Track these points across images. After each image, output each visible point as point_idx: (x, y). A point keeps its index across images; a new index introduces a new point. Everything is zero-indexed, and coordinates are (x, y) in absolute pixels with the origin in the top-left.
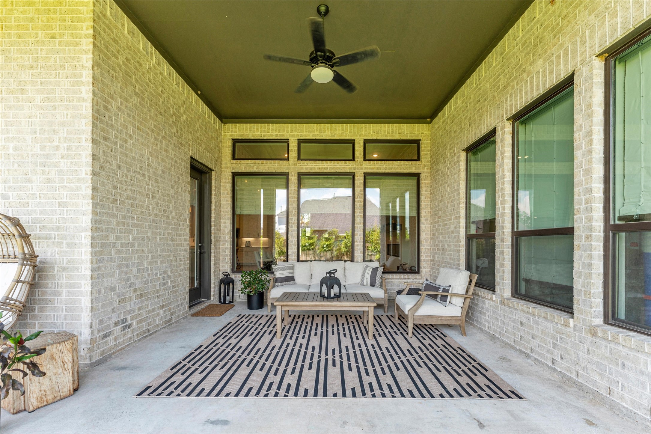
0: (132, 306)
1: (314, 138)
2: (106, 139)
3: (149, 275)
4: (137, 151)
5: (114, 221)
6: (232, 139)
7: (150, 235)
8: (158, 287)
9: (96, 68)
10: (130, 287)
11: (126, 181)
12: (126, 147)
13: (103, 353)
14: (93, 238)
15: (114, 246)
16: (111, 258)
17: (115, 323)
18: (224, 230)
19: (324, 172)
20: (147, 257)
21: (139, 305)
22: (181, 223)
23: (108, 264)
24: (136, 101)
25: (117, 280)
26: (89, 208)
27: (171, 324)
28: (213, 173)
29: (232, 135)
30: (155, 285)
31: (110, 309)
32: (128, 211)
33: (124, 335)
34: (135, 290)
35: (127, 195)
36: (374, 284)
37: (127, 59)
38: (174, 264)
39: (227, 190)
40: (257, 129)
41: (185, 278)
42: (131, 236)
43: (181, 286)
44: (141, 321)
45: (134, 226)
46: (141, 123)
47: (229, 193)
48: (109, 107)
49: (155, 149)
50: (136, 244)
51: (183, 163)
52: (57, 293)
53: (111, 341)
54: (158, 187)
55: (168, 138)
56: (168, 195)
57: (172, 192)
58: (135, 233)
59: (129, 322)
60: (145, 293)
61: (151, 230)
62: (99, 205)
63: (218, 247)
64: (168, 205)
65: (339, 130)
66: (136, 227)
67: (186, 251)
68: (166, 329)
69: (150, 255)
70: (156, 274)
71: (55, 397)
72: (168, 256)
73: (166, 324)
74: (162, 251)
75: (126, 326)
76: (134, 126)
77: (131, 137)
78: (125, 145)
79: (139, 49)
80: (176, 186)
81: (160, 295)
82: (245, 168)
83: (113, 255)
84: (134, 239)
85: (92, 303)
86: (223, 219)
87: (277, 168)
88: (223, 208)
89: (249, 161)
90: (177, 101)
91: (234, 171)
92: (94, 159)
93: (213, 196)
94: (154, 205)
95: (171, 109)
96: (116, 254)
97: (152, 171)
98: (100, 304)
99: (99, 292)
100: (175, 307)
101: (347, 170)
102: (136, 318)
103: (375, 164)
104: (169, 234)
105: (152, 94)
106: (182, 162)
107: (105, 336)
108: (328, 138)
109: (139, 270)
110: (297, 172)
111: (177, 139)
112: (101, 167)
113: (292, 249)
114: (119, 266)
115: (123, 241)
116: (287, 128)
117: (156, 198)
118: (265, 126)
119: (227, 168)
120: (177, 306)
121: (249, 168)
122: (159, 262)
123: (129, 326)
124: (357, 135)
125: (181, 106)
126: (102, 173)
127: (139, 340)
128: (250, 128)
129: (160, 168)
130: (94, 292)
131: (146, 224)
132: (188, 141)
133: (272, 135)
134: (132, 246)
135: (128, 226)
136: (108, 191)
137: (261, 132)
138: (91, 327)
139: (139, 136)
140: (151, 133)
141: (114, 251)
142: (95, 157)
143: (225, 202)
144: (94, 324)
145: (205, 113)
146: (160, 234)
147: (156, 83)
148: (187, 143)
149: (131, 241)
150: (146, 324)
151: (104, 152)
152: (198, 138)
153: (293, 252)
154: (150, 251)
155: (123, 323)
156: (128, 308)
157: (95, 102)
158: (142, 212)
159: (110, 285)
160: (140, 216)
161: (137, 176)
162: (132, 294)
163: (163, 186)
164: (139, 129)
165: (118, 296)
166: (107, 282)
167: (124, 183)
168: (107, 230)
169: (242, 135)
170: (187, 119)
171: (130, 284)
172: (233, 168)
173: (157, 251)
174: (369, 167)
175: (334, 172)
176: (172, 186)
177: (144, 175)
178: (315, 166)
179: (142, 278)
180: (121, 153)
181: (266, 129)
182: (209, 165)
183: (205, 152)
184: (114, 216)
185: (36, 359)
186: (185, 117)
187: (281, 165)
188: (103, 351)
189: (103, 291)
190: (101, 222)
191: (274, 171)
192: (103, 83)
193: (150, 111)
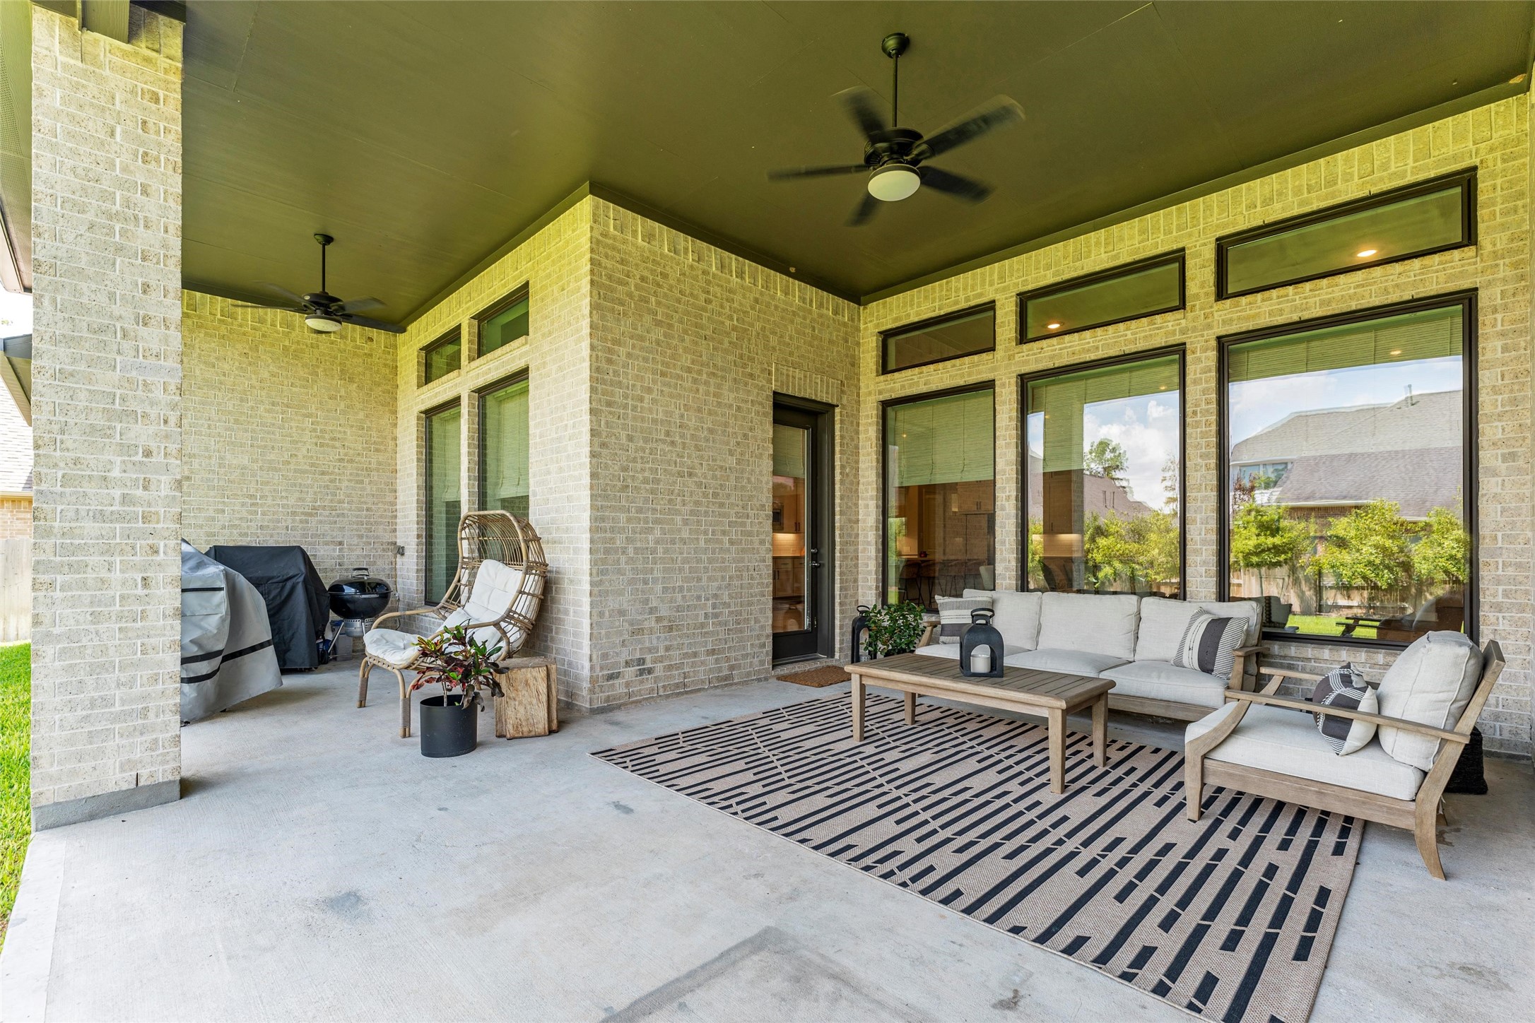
0: (655, 642)
1: (1058, 279)
2: (609, 404)
3: (684, 597)
4: (660, 409)
5: (623, 516)
6: (880, 333)
7: (685, 535)
8: (701, 619)
9: (595, 312)
10: (650, 613)
11: (642, 458)
12: (641, 407)
13: (608, 699)
14: (592, 541)
15: (623, 553)
16: (619, 569)
17: (627, 662)
18: (864, 521)
19: (1088, 359)
20: (681, 570)
21: (668, 643)
22: (751, 513)
23: (614, 578)
24: (658, 333)
25: (629, 601)
26: (587, 501)
27: (731, 685)
28: (837, 410)
29: (877, 325)
30: (697, 615)
31: (618, 641)
32: (646, 500)
33: (642, 682)
34: (659, 620)
35: (645, 478)
36: (1209, 667)
37: (643, 279)
38: (736, 583)
39: (870, 439)
40: (926, 298)
41: (762, 611)
42: (650, 537)
43: (753, 622)
44: (670, 668)
45: (656, 521)
46: (667, 365)
47: (874, 445)
48: (615, 357)
49: (694, 397)
50: (660, 549)
51: (757, 407)
52: (566, 612)
53: (619, 687)
54: (701, 457)
55: (720, 373)
56: (721, 467)
57: (732, 462)
58: (658, 533)
59: (648, 665)
60: (677, 626)
61: (688, 527)
62: (600, 496)
63: (851, 555)
64: (721, 485)
65: (1131, 238)
66: (660, 523)
67: (764, 561)
68: (718, 691)
69: (687, 566)
70: (699, 598)
71: (530, 731)
72: (724, 569)
73: (719, 681)
74: (710, 561)
75: (644, 669)
76: (654, 372)
77: (649, 390)
78: (639, 404)
79: (662, 255)
80: (739, 450)
81: (706, 633)
82: (903, 386)
83: (623, 566)
84: (657, 542)
85: (592, 628)
86: (863, 499)
87: (970, 374)
88: (863, 476)
89: (909, 372)
90: (741, 304)
91: (882, 398)
92: (592, 435)
93: (837, 456)
94: (693, 487)
95: (727, 323)
96: (627, 563)
97: (688, 433)
98: (603, 632)
99: (601, 614)
100: (740, 657)
101: (1159, 341)
102: (661, 662)
103: (1259, 303)
104: (724, 533)
105: (687, 313)
106: (753, 405)
107: (611, 677)
108: (1097, 269)
109: (665, 590)
110: (1015, 375)
111: (741, 370)
112: (603, 445)
113: (1003, 560)
114: (632, 582)
115: (639, 545)
116: (991, 274)
117: (696, 475)
118: (941, 286)
119: (870, 393)
120: (745, 656)
121: (911, 386)
122: (705, 579)
123: (650, 671)
124: (1190, 235)
125: (749, 310)
126: (605, 451)
127: (668, 696)
128: (912, 300)
129: (705, 426)
130: (594, 613)
131: (679, 518)
132: (766, 366)
133: (956, 303)
134: (654, 551)
135: (647, 523)
136: (614, 476)
137: (934, 301)
138: (591, 660)
139: (664, 384)
140: (685, 375)
141: (623, 559)
142: (594, 433)
143: (867, 465)
144: (594, 657)
145: (811, 301)
146: (706, 533)
147: (695, 292)
148: (763, 370)
149: (651, 545)
150: (679, 675)
151: (607, 422)
152: (791, 354)
153: (1007, 569)
154: (685, 561)
155: (639, 665)
156: (647, 645)
157: (594, 359)
158: (670, 501)
159: (617, 606)
160: (667, 507)
161: (661, 446)
162: (653, 624)
163: (711, 454)
164: (663, 374)
165: (632, 624)
166: (613, 603)
167: (639, 460)
168: (612, 530)
169: (896, 319)
170: (763, 329)
171: (651, 608)
172: (880, 393)
173: (699, 561)
174: (1235, 316)
175: (1117, 354)
176: (730, 451)
177: (673, 443)
178: (1061, 349)
179: (671, 602)
180: (634, 418)
181: (944, 293)
182: (824, 397)
183: (810, 376)
184: (622, 509)
185: (497, 677)
186: (758, 325)
187: (978, 366)
188: (609, 697)
189: (607, 614)
190: (603, 519)
191: (962, 383)
192: (605, 328)
193: (683, 340)
